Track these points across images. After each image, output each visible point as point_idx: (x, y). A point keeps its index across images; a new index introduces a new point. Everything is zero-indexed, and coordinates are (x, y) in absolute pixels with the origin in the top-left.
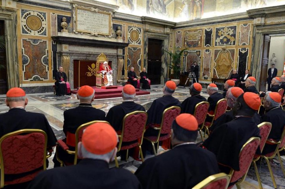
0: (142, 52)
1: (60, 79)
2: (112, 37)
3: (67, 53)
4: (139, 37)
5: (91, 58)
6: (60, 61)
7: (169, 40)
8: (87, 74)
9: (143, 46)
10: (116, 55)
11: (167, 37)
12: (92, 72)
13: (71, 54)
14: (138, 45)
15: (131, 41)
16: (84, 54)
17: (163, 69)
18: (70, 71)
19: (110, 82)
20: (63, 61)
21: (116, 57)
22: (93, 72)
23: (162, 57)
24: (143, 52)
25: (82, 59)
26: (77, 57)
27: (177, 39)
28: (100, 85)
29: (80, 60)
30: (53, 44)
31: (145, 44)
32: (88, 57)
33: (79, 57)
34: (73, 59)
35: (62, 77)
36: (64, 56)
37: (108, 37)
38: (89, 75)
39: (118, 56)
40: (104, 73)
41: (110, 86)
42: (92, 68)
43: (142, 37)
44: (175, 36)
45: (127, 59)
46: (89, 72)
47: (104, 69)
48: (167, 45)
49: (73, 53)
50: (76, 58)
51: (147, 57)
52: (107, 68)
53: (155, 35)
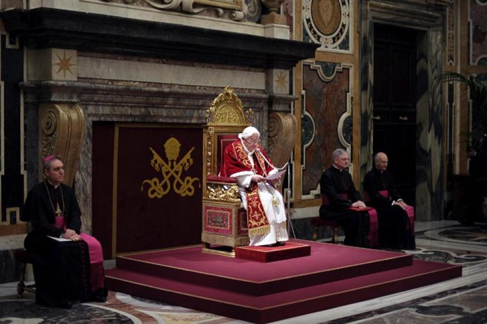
0: (353, 81)
1: (52, 217)
2: (247, 18)
3: (70, 89)
4: (344, 20)
5: (165, 114)
6: (33, 130)
7: (444, 32)
8: (149, 186)
9: (357, 56)
10: (264, 96)
11: (437, 18)
12: (166, 179)
13: (86, 97)
14: (338, 50)
15: (315, 33)
16: (136, 93)
17: (427, 154)
18: (78, 175)
19: (275, 223)
20: (53, 128)
21: (266, 108)
22: (172, 179)
23: (418, 105)
24: (357, 81)
25: (131, 116)
26: (107, 110)
27: (476, 29)
28: (231, 242)
29: (118, 122)
30: (8, 46)
31: (364, 49)
32: (153, 106)
33: (118, 110)
34: (91, 119)
35: (59, 211)
36: (57, 106)
37: (231, 17)
38: (153, 192)
39: (271, 100)
40: (247, 182)
41: (278, 244)
42: (166, 160)
43: (351, 19)
44: (464, 17)
45: (302, 112)
46: (156, 180)
47: (245, 163)
48: (440, 53)
49: (95, 91)
50: (104, 111)
51: (371, 105)
52: (254, 156)
53: (398, 10)
